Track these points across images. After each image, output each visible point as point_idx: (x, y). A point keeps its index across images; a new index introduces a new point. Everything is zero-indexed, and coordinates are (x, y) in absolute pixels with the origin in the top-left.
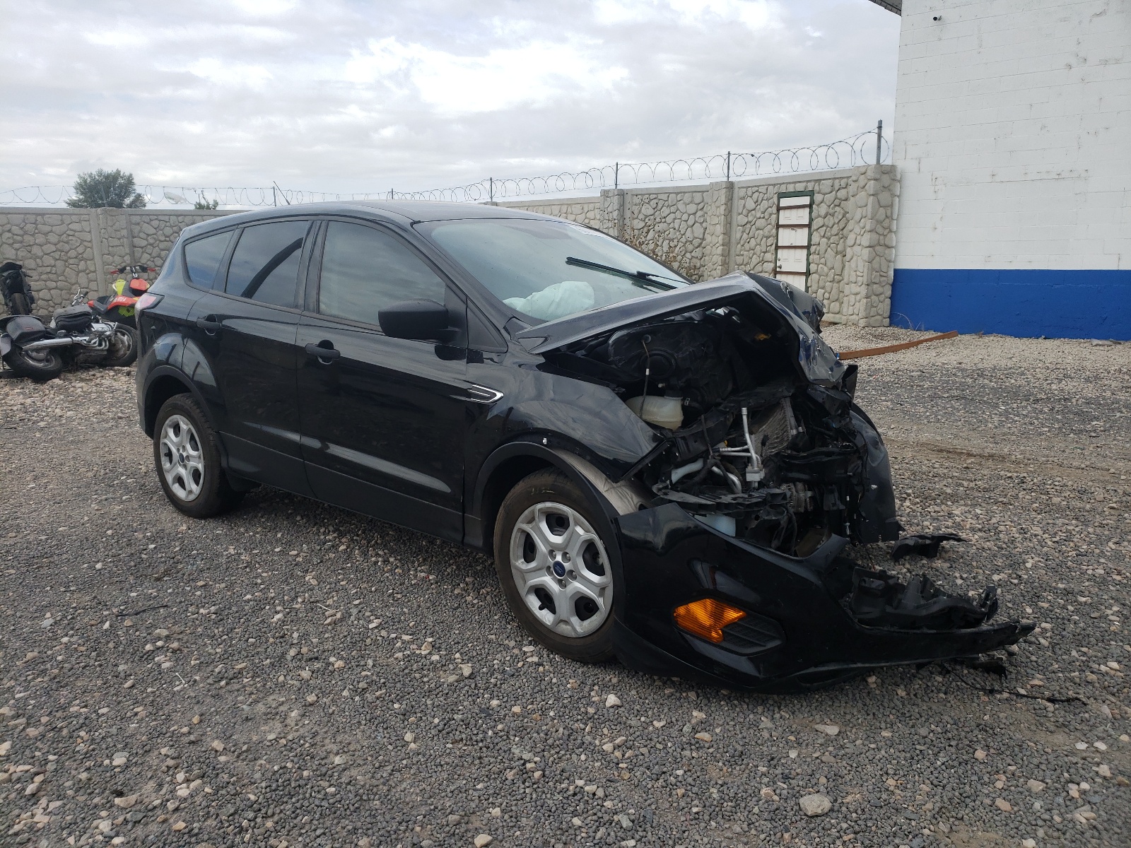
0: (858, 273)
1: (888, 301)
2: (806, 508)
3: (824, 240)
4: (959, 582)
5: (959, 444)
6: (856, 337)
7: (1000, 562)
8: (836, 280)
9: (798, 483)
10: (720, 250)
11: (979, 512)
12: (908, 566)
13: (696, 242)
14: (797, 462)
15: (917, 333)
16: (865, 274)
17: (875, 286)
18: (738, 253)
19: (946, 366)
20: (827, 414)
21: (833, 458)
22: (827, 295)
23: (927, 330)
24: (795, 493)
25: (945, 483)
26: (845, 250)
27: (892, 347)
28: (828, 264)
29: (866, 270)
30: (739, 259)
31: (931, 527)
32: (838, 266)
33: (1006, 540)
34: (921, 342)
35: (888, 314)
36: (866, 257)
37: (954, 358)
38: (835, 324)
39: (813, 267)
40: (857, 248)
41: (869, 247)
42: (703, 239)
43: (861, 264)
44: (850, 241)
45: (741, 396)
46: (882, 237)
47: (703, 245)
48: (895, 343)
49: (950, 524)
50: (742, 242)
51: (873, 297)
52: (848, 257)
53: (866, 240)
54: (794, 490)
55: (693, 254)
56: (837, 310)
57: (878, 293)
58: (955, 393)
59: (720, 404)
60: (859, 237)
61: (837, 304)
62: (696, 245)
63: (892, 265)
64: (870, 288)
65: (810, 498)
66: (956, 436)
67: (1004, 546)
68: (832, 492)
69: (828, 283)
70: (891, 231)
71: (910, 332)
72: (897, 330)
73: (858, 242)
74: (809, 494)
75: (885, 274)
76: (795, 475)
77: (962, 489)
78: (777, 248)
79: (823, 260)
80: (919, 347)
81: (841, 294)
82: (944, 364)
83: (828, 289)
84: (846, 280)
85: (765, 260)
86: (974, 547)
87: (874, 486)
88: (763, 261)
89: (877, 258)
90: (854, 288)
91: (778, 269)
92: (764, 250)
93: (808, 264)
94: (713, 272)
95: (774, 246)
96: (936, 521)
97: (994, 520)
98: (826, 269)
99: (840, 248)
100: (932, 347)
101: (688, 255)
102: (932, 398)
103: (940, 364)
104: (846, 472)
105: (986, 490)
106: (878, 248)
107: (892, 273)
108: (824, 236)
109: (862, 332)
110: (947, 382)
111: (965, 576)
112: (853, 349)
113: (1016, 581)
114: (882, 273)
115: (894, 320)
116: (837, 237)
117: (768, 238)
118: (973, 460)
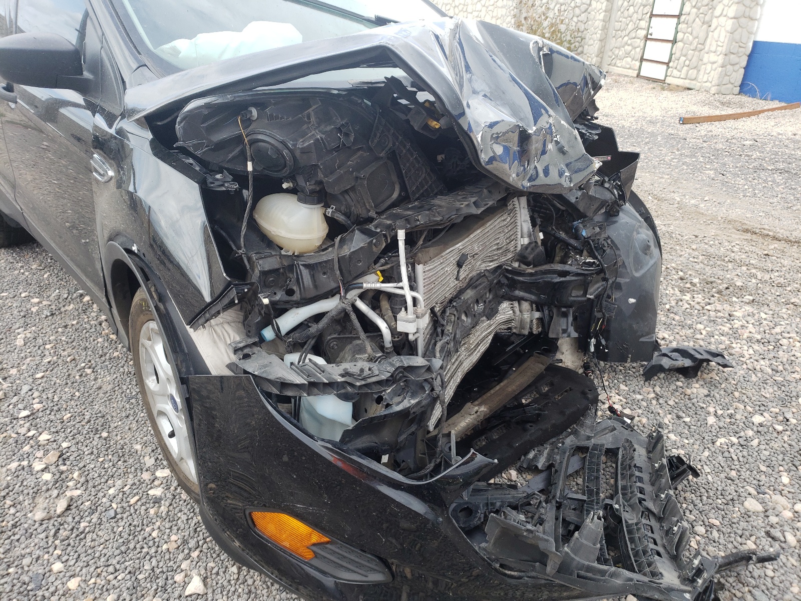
0: (719, 43)
1: (743, 71)
2: (531, 329)
3: (694, 10)
4: (711, 420)
5: (768, 224)
6: (704, 103)
7: (768, 392)
8: (698, 49)
9: (523, 302)
10: (601, 17)
11: (763, 316)
12: (657, 389)
13: (583, 7)
14: (521, 279)
15: (762, 102)
16: (725, 44)
17: (732, 56)
18: (617, 19)
19: (780, 137)
20: (582, 216)
21: (568, 278)
22: (687, 63)
23: (772, 100)
24: (518, 312)
25: (738, 272)
26: (711, 21)
27: (734, 114)
28: (694, 33)
29: (726, 41)
30: (618, 25)
31: (704, 332)
32: (702, 35)
33: (785, 360)
34: (763, 111)
35: (740, 83)
36: (729, 28)
37: (790, 129)
38: (689, 89)
39: (680, 36)
40: (722, 19)
41: (734, 18)
42: (590, 5)
43: (723, 34)
44: (717, 12)
45: (409, 209)
46: (748, 9)
47: (589, 11)
48: (739, 111)
49: (726, 329)
50: (622, 10)
51: (729, 66)
52: (713, 27)
53: (731, 12)
54: (517, 310)
55: (580, 18)
56: (693, 77)
57: (733, 63)
58: (781, 166)
59: (371, 220)
60: (726, 8)
61: (695, 71)
62: (583, 10)
63: (753, 36)
64: (727, 57)
65: (537, 319)
66: (767, 214)
67: (781, 368)
68: (565, 315)
69: (690, 52)
70: (757, 4)
71: (756, 101)
72: (744, 99)
73: (725, 13)
74: (537, 315)
75: (744, 46)
76: (521, 294)
77: (754, 281)
78: (652, 15)
79: (690, 30)
80: (760, 115)
81: (700, 62)
82: (779, 134)
83: (690, 57)
84: (706, 49)
85: (639, 27)
86: (745, 366)
87: (632, 300)
88: (637, 28)
89: (740, 30)
90: (713, 57)
91: (649, 37)
92: (640, 18)
93: (677, 32)
94: (594, 36)
95: (649, 15)
96: (712, 324)
97: (778, 329)
98: (691, 38)
99: (707, 18)
100: (772, 117)
101: (575, 19)
102: (755, 170)
103: (775, 134)
104: (585, 293)
105: (780, 286)
106: (743, 20)
107: (751, 45)
108: (694, 7)
109: (712, 98)
110: (776, 154)
111: (720, 412)
112: (698, 114)
113: (780, 428)
114: (742, 45)
115: (744, 88)
116: (706, 8)
117: (645, 6)
118: (776, 245)
